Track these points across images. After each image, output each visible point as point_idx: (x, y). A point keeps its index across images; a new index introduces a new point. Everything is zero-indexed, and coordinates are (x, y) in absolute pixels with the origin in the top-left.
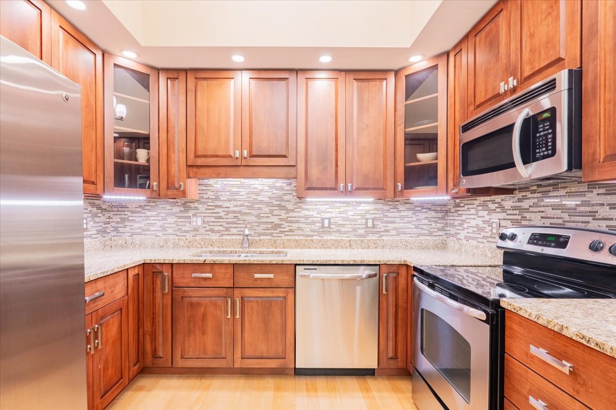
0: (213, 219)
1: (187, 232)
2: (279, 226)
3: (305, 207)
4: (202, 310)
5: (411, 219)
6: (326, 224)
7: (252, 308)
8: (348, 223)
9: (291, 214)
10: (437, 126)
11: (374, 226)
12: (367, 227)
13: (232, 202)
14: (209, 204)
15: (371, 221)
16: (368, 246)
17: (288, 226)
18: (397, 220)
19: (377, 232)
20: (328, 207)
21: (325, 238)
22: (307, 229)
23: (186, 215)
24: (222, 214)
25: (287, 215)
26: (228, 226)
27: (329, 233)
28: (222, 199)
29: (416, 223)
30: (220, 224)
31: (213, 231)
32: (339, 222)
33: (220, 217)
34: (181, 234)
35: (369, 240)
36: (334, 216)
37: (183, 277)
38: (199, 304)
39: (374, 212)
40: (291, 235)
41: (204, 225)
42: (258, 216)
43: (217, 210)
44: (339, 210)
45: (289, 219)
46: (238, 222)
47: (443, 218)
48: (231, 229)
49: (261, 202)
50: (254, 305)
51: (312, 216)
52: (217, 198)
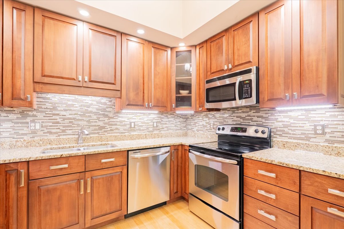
0: (51, 124)
1: (26, 134)
2: (104, 127)
3: (120, 115)
4: (58, 193)
5: (173, 122)
6: (133, 126)
7: (99, 183)
8: (144, 125)
9: (112, 120)
10: (191, 78)
11: (157, 126)
12: (154, 127)
13: (68, 112)
14: (47, 113)
15: (156, 123)
16: (155, 137)
17: (110, 127)
18: (167, 123)
19: (159, 129)
20: (133, 115)
21: (132, 134)
22: (121, 129)
23: (24, 121)
24: (59, 120)
25: (109, 121)
26: (64, 128)
27: (134, 131)
28: (59, 109)
29: (175, 124)
30: (57, 127)
31: (50, 133)
32: (140, 125)
33: (58, 123)
34: (18, 137)
35: (155, 134)
36: (137, 121)
37: (40, 171)
38: (55, 189)
39: (157, 119)
40: (111, 133)
41: (43, 129)
42: (88, 121)
43: (54, 117)
44: (140, 117)
45: (110, 123)
46: (73, 126)
47: (185, 121)
48: (66, 131)
49: (91, 112)
50: (101, 180)
51: (124, 121)
52: (55, 108)
